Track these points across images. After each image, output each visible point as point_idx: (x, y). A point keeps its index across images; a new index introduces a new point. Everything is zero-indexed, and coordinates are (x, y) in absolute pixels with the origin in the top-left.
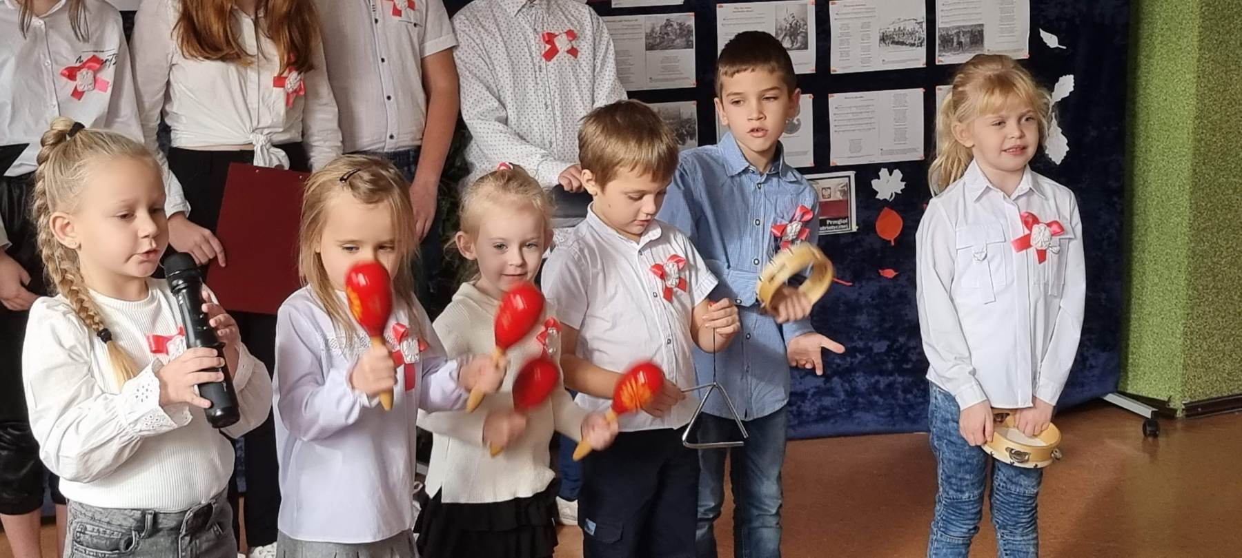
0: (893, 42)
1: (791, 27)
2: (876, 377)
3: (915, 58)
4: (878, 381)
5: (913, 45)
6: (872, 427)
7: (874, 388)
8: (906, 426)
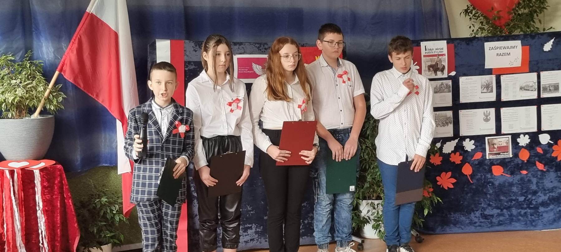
0: (525, 90)
1: (487, 85)
2: (520, 210)
3: (533, 95)
4: (521, 212)
5: (532, 90)
6: (519, 228)
7: (519, 214)
8: (532, 228)
